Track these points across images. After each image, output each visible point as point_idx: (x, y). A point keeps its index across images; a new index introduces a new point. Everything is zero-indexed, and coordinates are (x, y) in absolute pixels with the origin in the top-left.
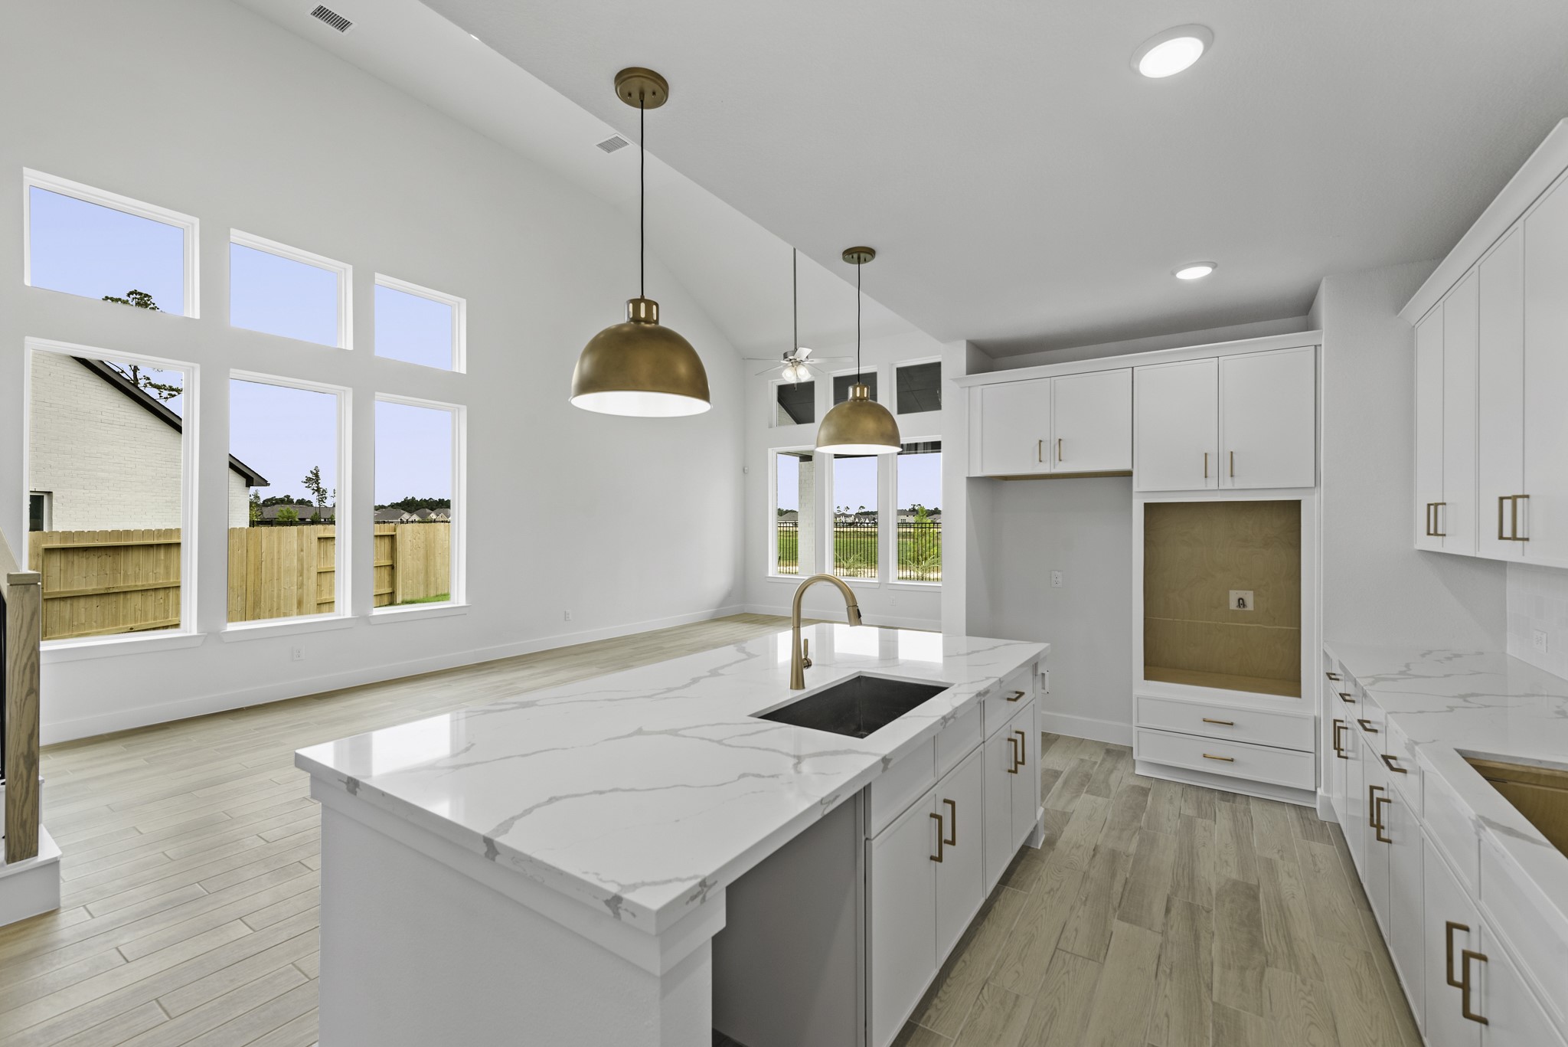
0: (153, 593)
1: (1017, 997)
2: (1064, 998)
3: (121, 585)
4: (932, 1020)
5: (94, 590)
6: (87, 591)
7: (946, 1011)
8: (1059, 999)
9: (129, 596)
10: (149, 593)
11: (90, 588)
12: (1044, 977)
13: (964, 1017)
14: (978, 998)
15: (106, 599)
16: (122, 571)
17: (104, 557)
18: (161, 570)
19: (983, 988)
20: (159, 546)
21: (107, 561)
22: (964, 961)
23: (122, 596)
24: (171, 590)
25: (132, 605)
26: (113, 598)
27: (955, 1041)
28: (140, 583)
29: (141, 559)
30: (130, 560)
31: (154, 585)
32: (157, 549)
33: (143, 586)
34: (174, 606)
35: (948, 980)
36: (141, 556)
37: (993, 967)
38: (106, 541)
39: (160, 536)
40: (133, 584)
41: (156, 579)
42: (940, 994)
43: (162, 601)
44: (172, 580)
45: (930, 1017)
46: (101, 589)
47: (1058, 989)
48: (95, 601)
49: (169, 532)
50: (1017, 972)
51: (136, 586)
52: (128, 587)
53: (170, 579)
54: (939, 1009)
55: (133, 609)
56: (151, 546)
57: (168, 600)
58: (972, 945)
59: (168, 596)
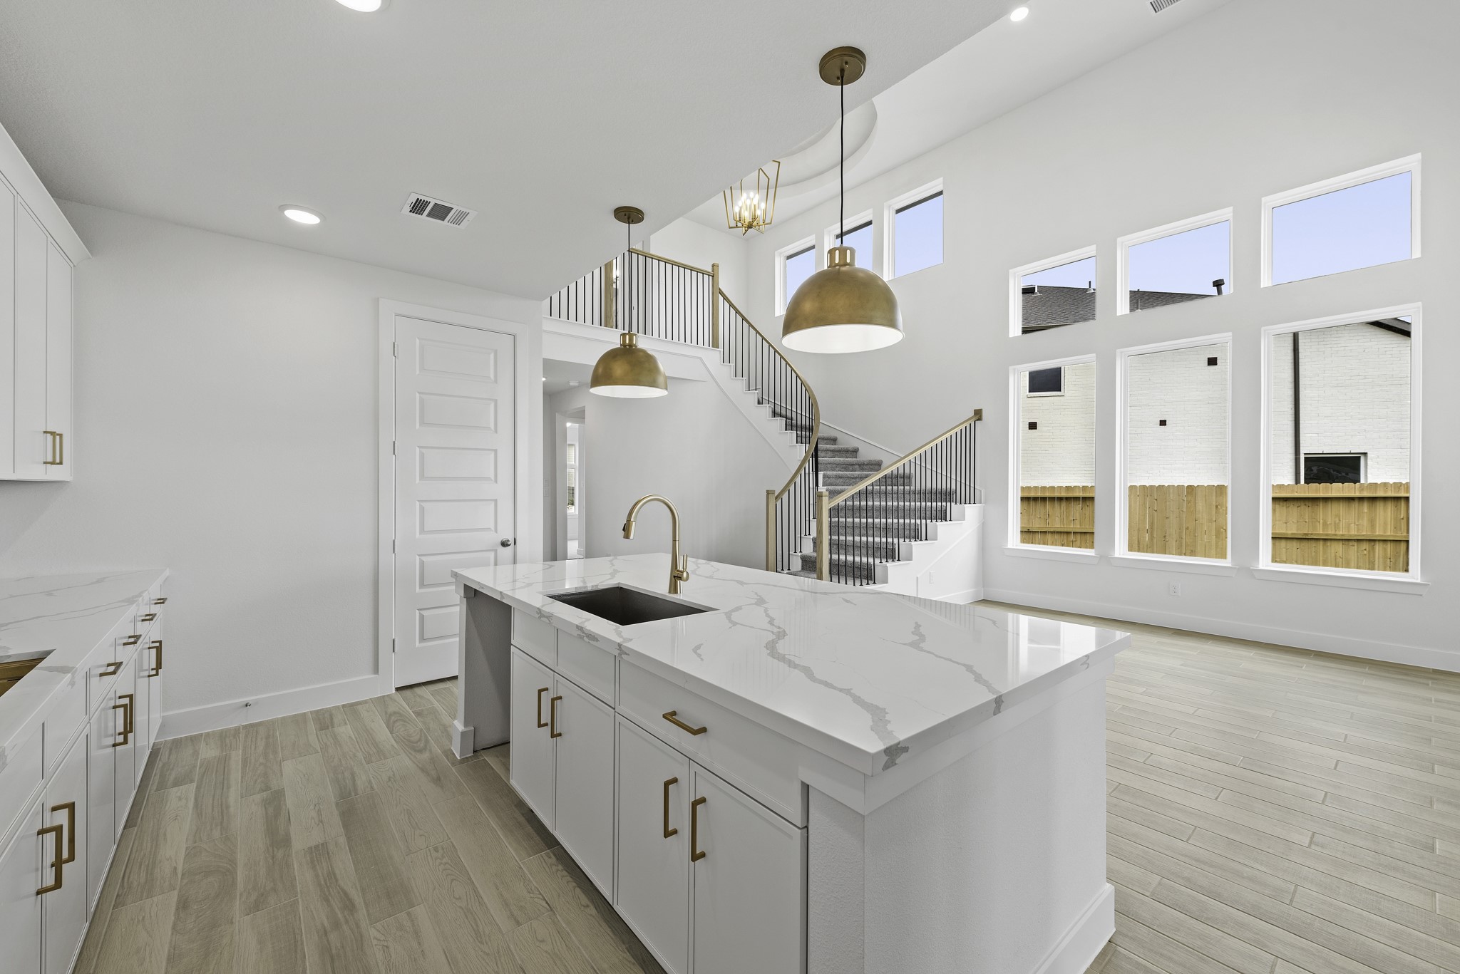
0: (1356, 544)
1: (518, 923)
2: (484, 959)
3: (1320, 531)
4: (546, 858)
5: (1292, 534)
6: (1287, 534)
7: (547, 869)
8: (488, 954)
9: (1329, 543)
10: (1351, 543)
11: (1289, 532)
12: (520, 962)
13: (532, 877)
14: (540, 894)
15: (1305, 544)
16: (1321, 521)
17: (1303, 507)
18: (1365, 522)
19: (547, 903)
20: (1361, 499)
21: (1306, 511)
22: (588, 906)
23: (1321, 542)
24: (1377, 543)
25: (1333, 551)
26: (1313, 544)
27: (520, 863)
28: (1341, 533)
29: (1341, 511)
30: (1330, 512)
31: (1356, 536)
32: (1359, 502)
33: (1342, 535)
34: (1381, 560)
35: (574, 884)
36: (1341, 508)
37: (564, 925)
38: (1305, 493)
39: (1363, 490)
40: (1333, 533)
41: (1358, 530)
42: (565, 873)
43: (1365, 552)
44: (1377, 534)
45: (550, 857)
46: (1300, 534)
47: (496, 962)
48: (1295, 544)
49: (1398, 486)
50: (543, 941)
51: (1336, 535)
52: (1327, 535)
53: (1375, 532)
54: (551, 866)
55: (1333, 555)
56: (1352, 499)
57: (1374, 552)
58: (604, 924)
59: (1373, 549)
